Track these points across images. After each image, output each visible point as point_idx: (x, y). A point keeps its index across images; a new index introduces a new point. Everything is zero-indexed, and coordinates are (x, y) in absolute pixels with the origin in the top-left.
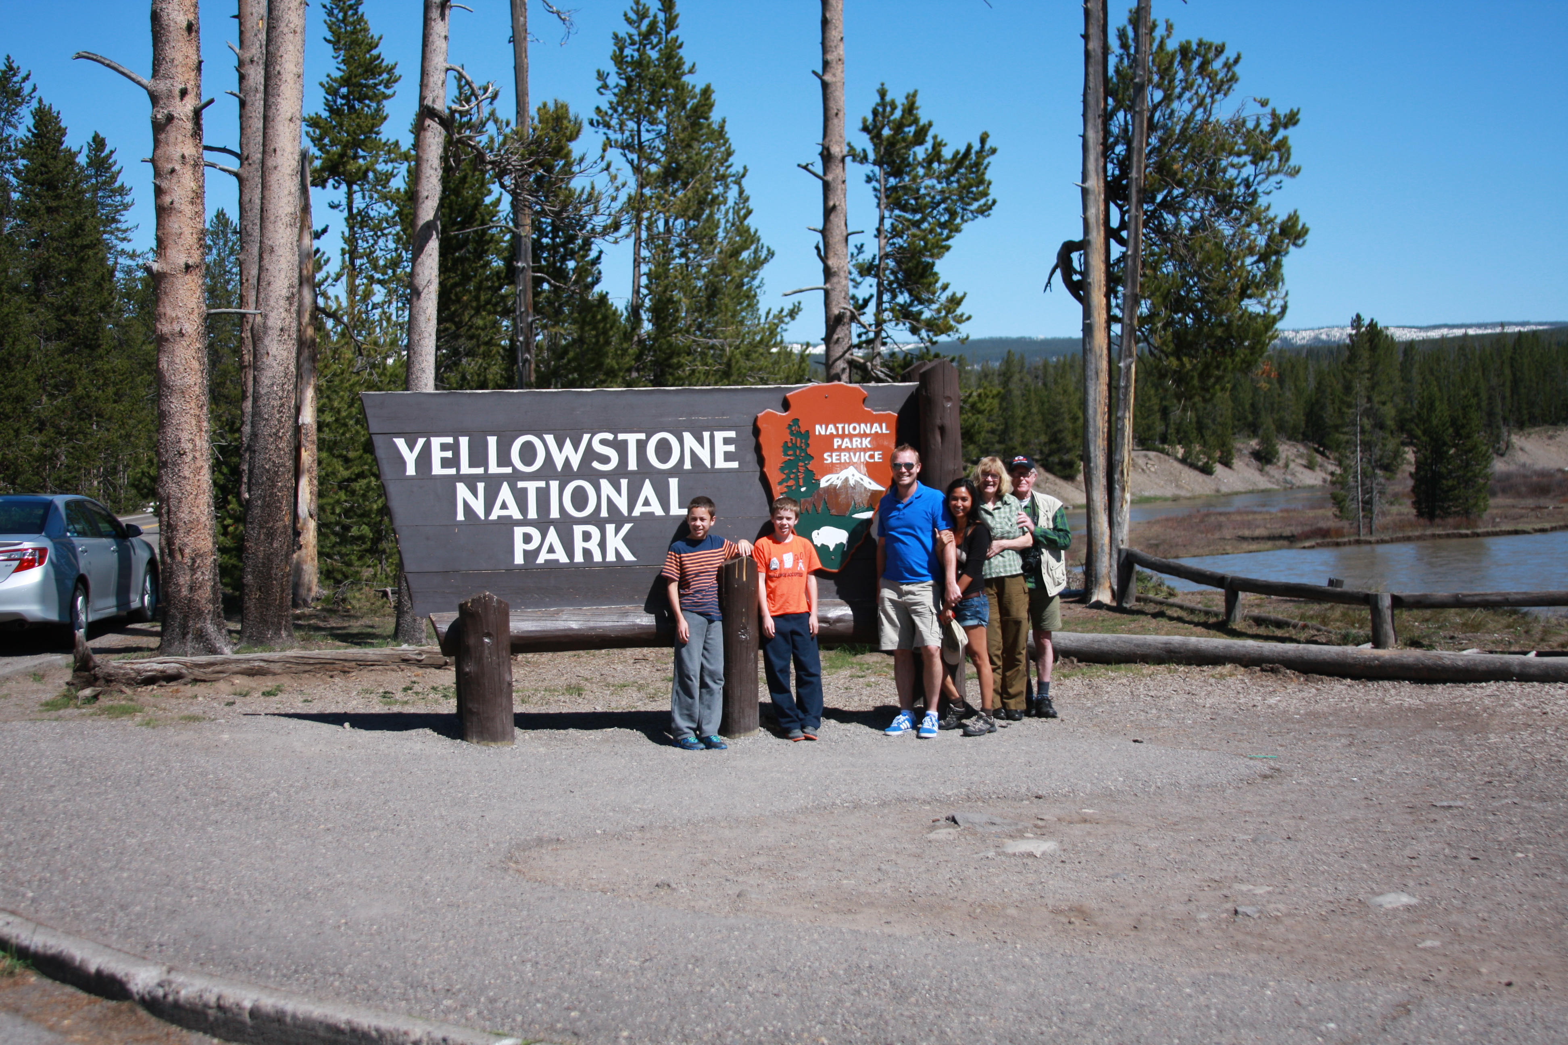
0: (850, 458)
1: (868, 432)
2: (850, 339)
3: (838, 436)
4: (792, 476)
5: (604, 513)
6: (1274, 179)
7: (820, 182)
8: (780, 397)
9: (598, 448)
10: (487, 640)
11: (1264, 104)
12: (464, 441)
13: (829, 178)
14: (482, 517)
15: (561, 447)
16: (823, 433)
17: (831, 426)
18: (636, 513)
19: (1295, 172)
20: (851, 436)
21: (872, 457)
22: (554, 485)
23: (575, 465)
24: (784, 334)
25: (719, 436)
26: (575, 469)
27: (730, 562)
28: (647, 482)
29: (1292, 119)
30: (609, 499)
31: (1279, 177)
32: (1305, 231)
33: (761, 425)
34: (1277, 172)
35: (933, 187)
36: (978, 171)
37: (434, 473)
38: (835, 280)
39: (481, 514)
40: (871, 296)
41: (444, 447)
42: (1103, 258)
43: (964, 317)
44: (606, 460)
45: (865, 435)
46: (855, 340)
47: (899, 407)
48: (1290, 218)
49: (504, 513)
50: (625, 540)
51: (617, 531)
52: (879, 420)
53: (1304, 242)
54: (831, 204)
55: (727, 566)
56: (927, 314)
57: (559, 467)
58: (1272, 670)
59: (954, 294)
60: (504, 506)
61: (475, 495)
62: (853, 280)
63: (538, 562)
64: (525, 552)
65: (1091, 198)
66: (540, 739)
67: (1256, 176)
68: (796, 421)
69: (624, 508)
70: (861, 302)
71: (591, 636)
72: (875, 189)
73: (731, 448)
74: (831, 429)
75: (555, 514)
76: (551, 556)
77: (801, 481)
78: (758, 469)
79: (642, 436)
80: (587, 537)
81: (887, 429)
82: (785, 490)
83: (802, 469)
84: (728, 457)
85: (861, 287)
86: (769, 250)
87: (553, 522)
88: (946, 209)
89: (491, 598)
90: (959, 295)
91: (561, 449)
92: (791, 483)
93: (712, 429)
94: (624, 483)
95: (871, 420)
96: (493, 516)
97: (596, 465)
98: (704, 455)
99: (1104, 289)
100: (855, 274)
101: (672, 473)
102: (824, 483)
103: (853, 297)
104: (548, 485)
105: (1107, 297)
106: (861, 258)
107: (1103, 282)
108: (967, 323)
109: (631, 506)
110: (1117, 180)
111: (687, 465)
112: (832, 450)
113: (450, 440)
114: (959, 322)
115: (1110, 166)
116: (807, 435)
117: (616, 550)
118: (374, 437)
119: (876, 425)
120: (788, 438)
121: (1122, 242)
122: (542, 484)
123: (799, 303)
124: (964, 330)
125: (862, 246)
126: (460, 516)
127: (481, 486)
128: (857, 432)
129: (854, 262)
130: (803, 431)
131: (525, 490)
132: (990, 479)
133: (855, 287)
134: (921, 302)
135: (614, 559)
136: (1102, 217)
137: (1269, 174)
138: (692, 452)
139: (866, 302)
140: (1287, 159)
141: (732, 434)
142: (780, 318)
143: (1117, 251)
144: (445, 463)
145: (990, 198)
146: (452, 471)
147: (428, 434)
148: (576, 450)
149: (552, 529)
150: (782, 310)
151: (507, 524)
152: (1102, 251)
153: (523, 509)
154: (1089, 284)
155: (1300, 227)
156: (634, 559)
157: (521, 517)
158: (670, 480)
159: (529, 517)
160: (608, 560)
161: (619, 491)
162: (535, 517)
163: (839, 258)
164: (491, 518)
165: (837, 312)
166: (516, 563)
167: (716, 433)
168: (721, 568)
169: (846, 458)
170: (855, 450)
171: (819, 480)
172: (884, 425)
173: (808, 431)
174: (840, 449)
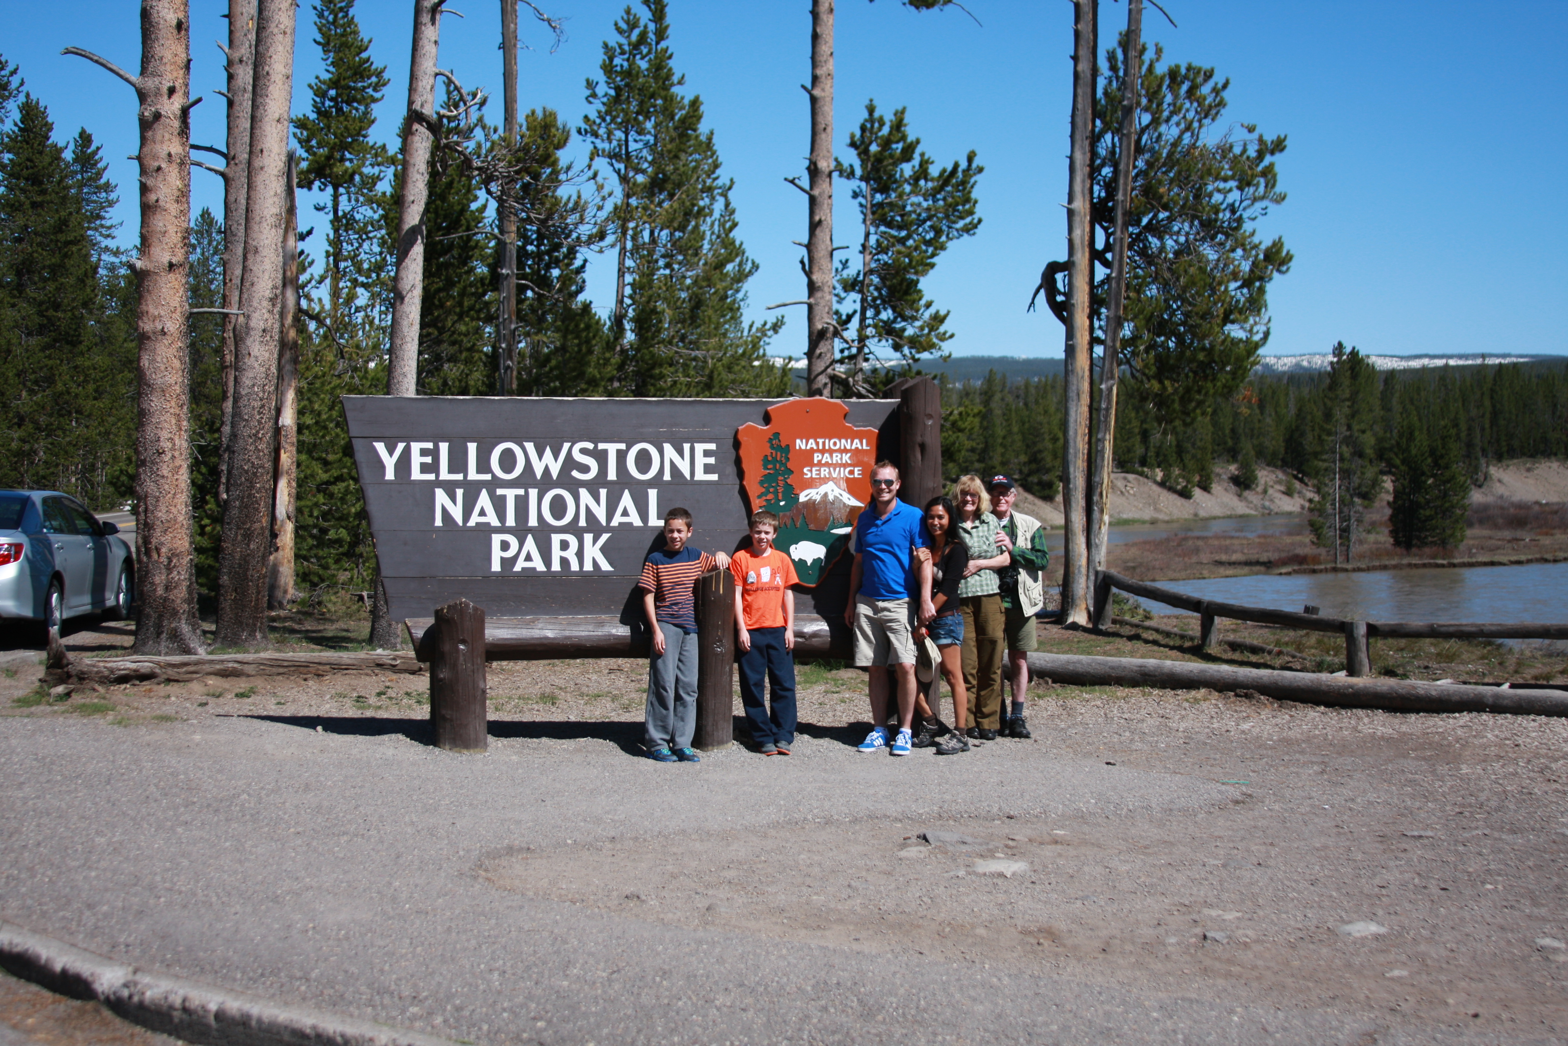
0: (830, 473)
1: (848, 447)
2: (833, 354)
3: (818, 451)
4: (771, 490)
5: (582, 523)
6: (1259, 205)
7: (806, 197)
8: (762, 411)
9: (578, 457)
10: (462, 647)
11: (1251, 130)
12: (444, 447)
13: (816, 192)
14: (460, 523)
16: (803, 447)
17: (811, 441)
18: (615, 523)
19: (1280, 199)
20: (831, 452)
21: (852, 472)
22: (533, 493)
23: (555, 473)
24: (767, 347)
25: (700, 448)
26: (555, 477)
27: (707, 575)
28: (626, 492)
29: (1279, 146)
30: (588, 508)
31: (1264, 204)
32: (1289, 258)
33: (742, 438)
34: (1263, 198)
35: (919, 205)
36: (964, 189)
37: (413, 478)
38: (819, 295)
40: (855, 312)
41: (424, 452)
42: (1087, 279)
43: (947, 335)
44: (585, 469)
45: (846, 451)
46: (838, 356)
47: (880, 423)
48: (1274, 244)
49: (482, 519)
50: (603, 550)
51: (595, 541)
52: (860, 436)
53: (1288, 269)
54: (817, 218)
55: (704, 579)
56: (910, 331)
58: (1246, 696)
59: (937, 312)
60: (482, 513)
61: (454, 501)
62: (837, 295)
63: (515, 570)
64: (502, 559)
65: (1077, 219)
66: (513, 747)
67: (1241, 202)
68: (777, 435)
69: (602, 519)
70: (844, 317)
71: (566, 646)
72: (861, 205)
73: (712, 460)
74: (812, 444)
75: (533, 522)
76: (528, 565)
77: (780, 495)
78: (738, 482)
79: (623, 446)
80: (564, 545)
81: (867, 445)
82: (764, 503)
83: (781, 483)
84: (708, 469)
85: (845, 302)
86: (753, 263)
87: (531, 530)
88: (931, 227)
89: (467, 605)
90: (942, 313)
91: (540, 457)
92: (770, 497)
93: (692, 441)
94: (603, 492)
95: (852, 435)
96: (472, 523)
97: (575, 474)
98: (684, 467)
99: (1087, 311)
100: (839, 290)
101: (651, 483)
102: (803, 498)
103: (837, 313)
104: (527, 493)
105: (1091, 318)
106: (845, 273)
107: (1087, 304)
108: (950, 341)
109: (610, 516)
110: (1103, 202)
111: (667, 477)
112: (811, 464)
113: (430, 445)
114: (942, 340)
115: (1096, 188)
116: (787, 449)
117: (594, 559)
118: (354, 440)
119: (856, 441)
120: (768, 451)
121: (1106, 264)
122: (521, 492)
123: (783, 317)
124: (947, 348)
125: (847, 261)
126: (438, 522)
127: (460, 492)
128: (837, 447)
129: (838, 277)
130: (783, 445)
131: (504, 498)
132: (969, 498)
133: (838, 302)
134: (904, 319)
135: (591, 569)
136: (1087, 238)
137: (1255, 200)
138: (672, 463)
139: (849, 317)
140: (1273, 186)
141: (712, 446)
142: (763, 331)
143: (1101, 271)
144: (424, 468)
145: (976, 217)
146: (431, 477)
147: (409, 439)
148: (556, 458)
149: (530, 537)
150: (765, 324)
151: (486, 530)
152: (1087, 272)
153: (502, 515)
154: (1073, 305)
155: (1284, 253)
156: (611, 569)
157: (499, 524)
158: (650, 491)
159: (508, 524)
160: (585, 569)
161: (597, 500)
162: (514, 524)
163: (823, 273)
164: (469, 524)
165: (820, 327)
166: (493, 570)
167: (696, 445)
168: (697, 581)
169: (826, 473)
170: (835, 465)
171: (798, 495)
172: (864, 441)
173: (788, 446)
174: (820, 464)
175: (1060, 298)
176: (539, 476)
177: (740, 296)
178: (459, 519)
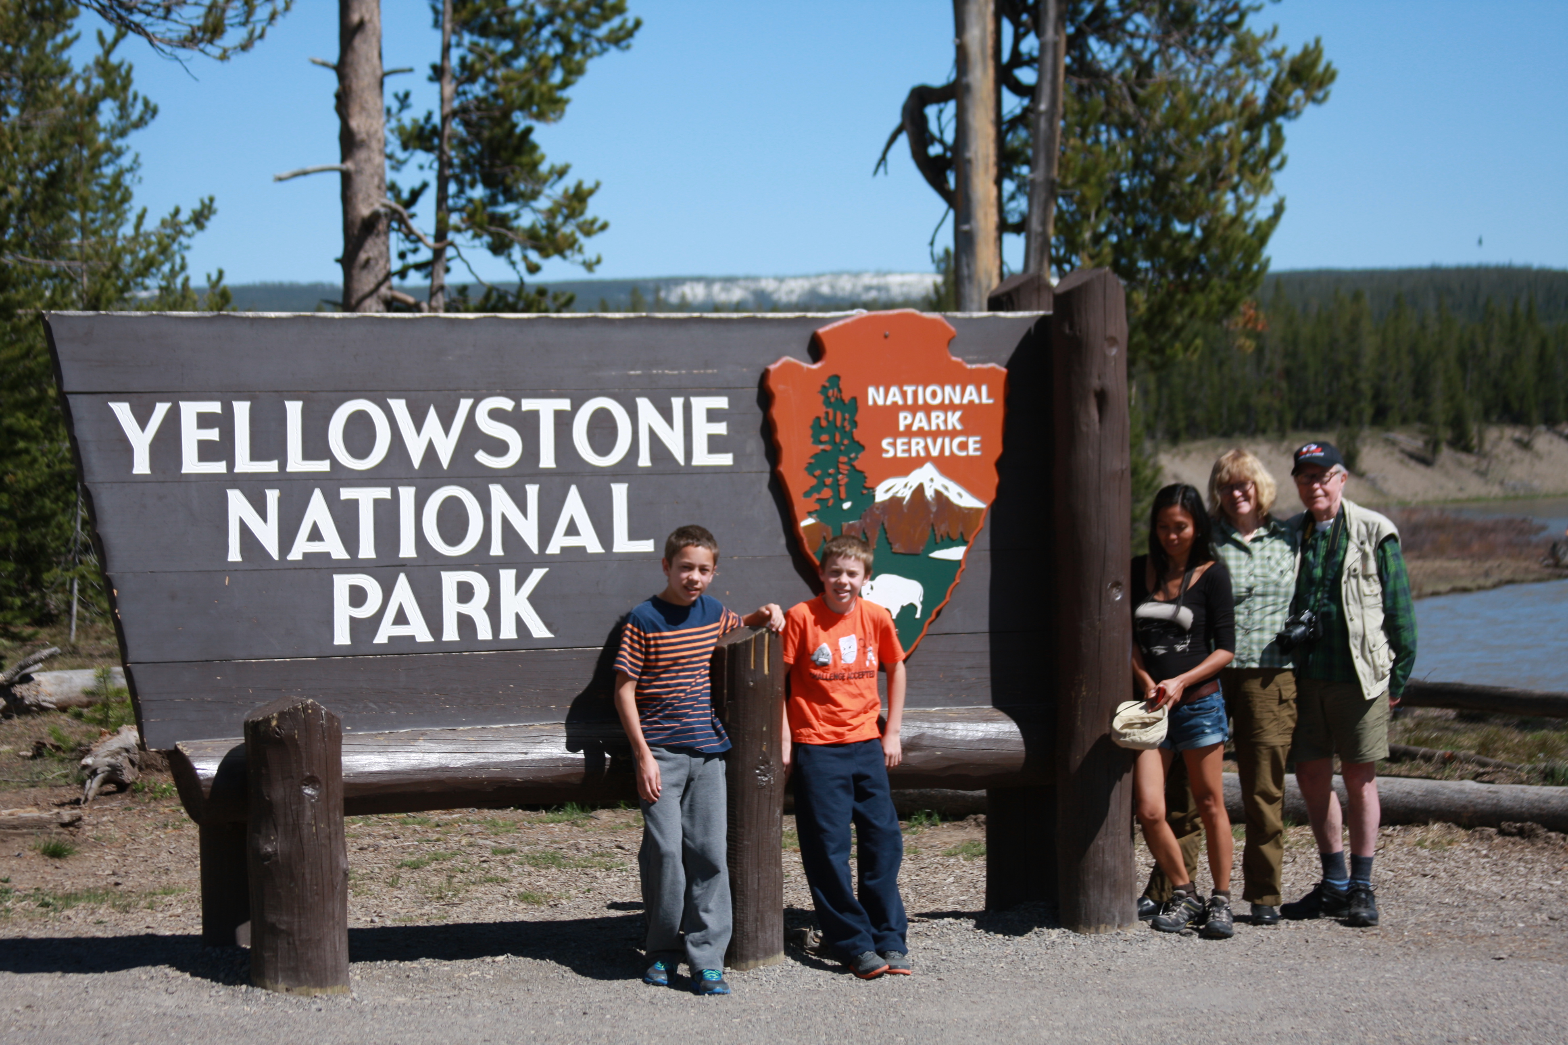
0: (926, 448)
1: (957, 401)
2: (388, 260)
3: (905, 407)
4: (829, 481)
5: (496, 549)
8: (805, 335)
9: (487, 426)
10: (308, 791)
12: (242, 410)
14: (275, 555)
15: (419, 424)
16: (880, 402)
17: (894, 390)
18: (553, 549)
20: (928, 409)
21: (963, 446)
22: (407, 495)
23: (445, 454)
24: (187, 254)
25: (701, 405)
26: (445, 464)
28: (574, 492)
30: (506, 523)
32: (1330, 76)
33: (775, 385)
37: (184, 470)
38: (361, 155)
39: (272, 548)
40: (425, 186)
41: (204, 420)
42: (992, 115)
43: (597, 226)
44: (499, 448)
45: (952, 407)
47: (1007, 354)
48: (1306, 52)
49: (316, 547)
50: (534, 599)
51: (520, 582)
52: (976, 379)
53: (1326, 96)
54: (355, 18)
55: (733, 648)
56: (526, 220)
57: (417, 459)
58: (1521, 833)
59: (579, 186)
60: (315, 535)
61: (263, 514)
62: (390, 157)
63: (376, 641)
64: (352, 620)
65: (972, 12)
66: (381, 979)
68: (835, 379)
69: (532, 541)
70: (405, 195)
71: (479, 782)
73: (721, 428)
74: (894, 396)
75: (407, 549)
76: (401, 631)
77: (843, 490)
78: (767, 467)
79: (565, 404)
80: (465, 593)
81: (989, 396)
82: (817, 507)
83: (844, 468)
84: (715, 444)
86: (146, 103)
87: (404, 565)
88: (555, 34)
89: (316, 710)
90: (587, 185)
91: (419, 426)
92: (826, 493)
93: (688, 392)
94: (532, 491)
95: (962, 379)
96: (295, 554)
97: (481, 457)
98: (674, 442)
99: (993, 171)
100: (394, 146)
101: (617, 473)
102: (881, 495)
103: (393, 187)
104: (395, 495)
105: (998, 183)
106: (407, 118)
107: (992, 159)
108: (600, 235)
109: (545, 536)
111: (644, 460)
112: (895, 434)
113: (215, 407)
114: (588, 234)
116: (854, 405)
117: (518, 616)
118: (71, 399)
119: (970, 388)
120: (821, 410)
121: (1019, 89)
122: (385, 493)
125: (407, 95)
126: (234, 555)
127: (272, 496)
128: (938, 401)
129: (393, 123)
130: (846, 397)
131: (354, 504)
133: (393, 168)
134: (511, 197)
135: (514, 636)
136: (990, 42)
138: (653, 435)
139: (415, 195)
141: (721, 402)
142: (173, 225)
144: (206, 451)
145: (630, 17)
146: (220, 467)
147: (175, 396)
148: (447, 429)
149: (402, 579)
150: (177, 212)
151: (321, 568)
152: (991, 103)
153: (350, 539)
154: (969, 161)
155: (1321, 68)
156: (549, 635)
157: (345, 556)
158: (614, 487)
159: (361, 556)
160: (502, 636)
161: (522, 506)
162: (372, 555)
163: (369, 116)
164: (290, 557)
165: (365, 211)
166: (337, 642)
167: (694, 400)
169: (920, 447)
170: (936, 434)
171: (872, 489)
172: (984, 389)
173: (854, 399)
174: (909, 432)
175: (935, 150)
176: (416, 463)
177: (125, 161)
178: (272, 547)
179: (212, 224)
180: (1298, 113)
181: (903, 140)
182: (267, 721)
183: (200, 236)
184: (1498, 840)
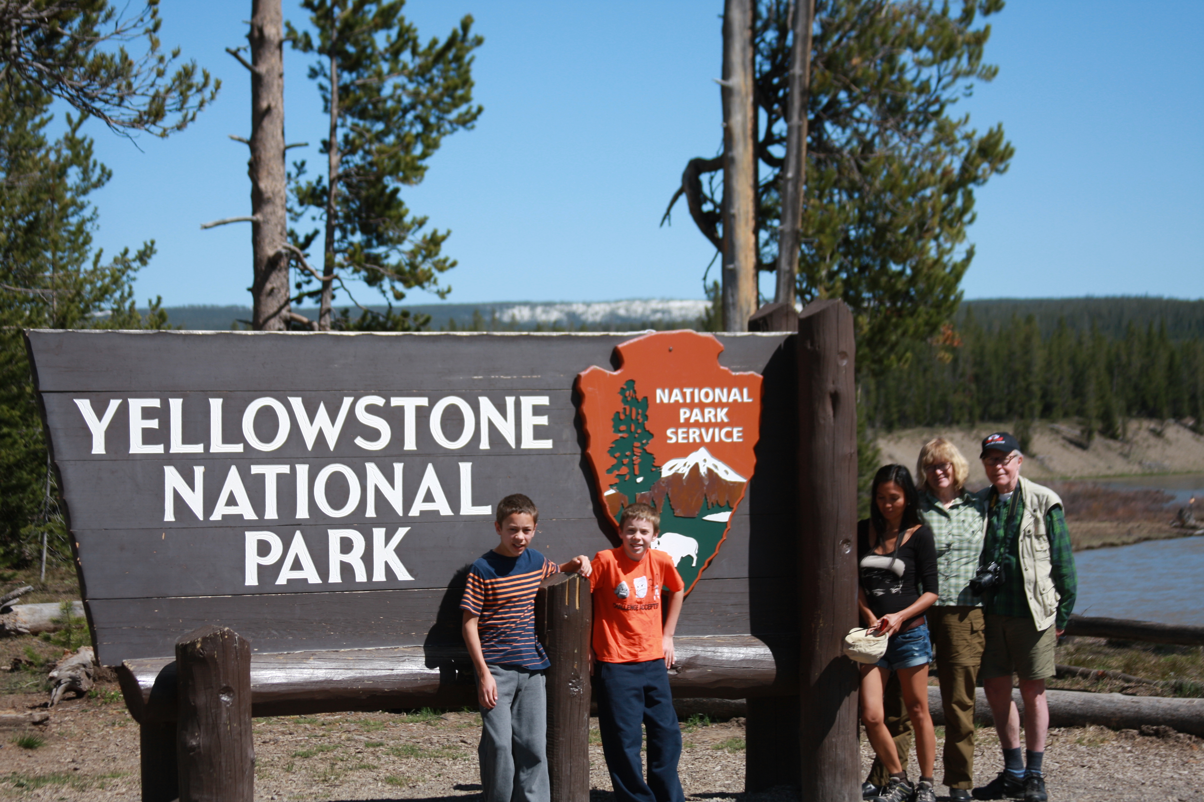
0: (701, 436)
1: (724, 400)
2: (288, 289)
3: (685, 405)
4: (626, 461)
5: (371, 512)
6: (962, 83)
7: (248, 74)
8: (608, 349)
9: (364, 418)
10: (224, 698)
12: (176, 405)
13: (262, 69)
14: (200, 516)
15: (312, 416)
16: (666, 401)
17: (676, 391)
18: (414, 512)
19: (991, 74)
20: (702, 406)
21: (729, 435)
22: (302, 470)
23: (332, 439)
25: (528, 402)
26: (332, 447)
27: (556, 584)
28: (430, 468)
30: (378, 492)
31: (972, 80)
32: (1009, 153)
33: (584, 387)
34: (966, 73)
35: (403, 87)
36: (460, 67)
37: (131, 451)
38: (268, 209)
39: (198, 511)
40: (316, 232)
41: (147, 413)
42: (751, 181)
43: (448, 263)
44: (373, 435)
45: (720, 405)
46: (294, 293)
47: (762, 365)
48: (991, 135)
49: (232, 510)
50: (399, 551)
51: (388, 538)
52: (739, 383)
53: (1006, 168)
54: (264, 105)
55: (552, 589)
56: (394, 259)
57: (310, 442)
58: (1157, 734)
59: (434, 234)
60: (232, 501)
61: (191, 485)
62: (290, 210)
63: (278, 583)
64: (259, 566)
65: (736, 102)
67: (939, 80)
68: (631, 383)
69: (398, 506)
70: (301, 239)
71: (357, 691)
72: (322, 87)
73: (543, 420)
74: (677, 396)
75: (302, 512)
76: (297, 575)
77: (637, 468)
78: (579, 450)
79: (424, 401)
80: (346, 546)
81: (749, 396)
82: (617, 481)
83: (638, 451)
84: (539, 432)
85: (302, 220)
86: (103, 169)
87: (299, 524)
88: (417, 117)
89: (232, 636)
90: (441, 233)
91: (312, 418)
92: (624, 470)
93: (518, 392)
94: (398, 468)
95: (728, 383)
96: (216, 516)
97: (360, 442)
98: (507, 430)
99: (752, 224)
100: (293, 202)
101: (464, 454)
102: (666, 472)
103: (292, 234)
104: (293, 470)
105: (756, 233)
106: (303, 181)
107: (751, 214)
108: (450, 271)
109: (408, 501)
110: (767, 77)
111: (484, 444)
112: (677, 425)
113: (155, 403)
114: (441, 270)
115: (759, 58)
116: (646, 402)
117: (386, 563)
118: (45, 396)
119: (735, 391)
120: (620, 407)
121: (771, 161)
122: (285, 469)
123: (153, 243)
125: (303, 164)
126: (169, 516)
127: (199, 471)
128: (710, 400)
129: (293, 185)
130: (640, 397)
131: (262, 477)
133: (292, 219)
134: (382, 242)
135: (384, 579)
136: (749, 126)
137: (956, 75)
138: (491, 425)
139: (309, 240)
140: (979, 56)
141: (544, 400)
142: (123, 262)
144: (148, 437)
145: (474, 105)
146: (159, 449)
147: (125, 394)
148: (333, 419)
149: (298, 535)
150: (126, 252)
151: (236, 526)
152: (750, 172)
153: (258, 504)
154: (733, 216)
155: (1002, 146)
156: (410, 578)
157: (255, 517)
158: (461, 465)
159: (267, 517)
160: (375, 579)
161: (390, 479)
162: (275, 517)
163: (274, 179)
164: (212, 518)
165: (270, 252)
166: (247, 584)
167: (523, 399)
168: (540, 593)
169: (696, 436)
170: (708, 426)
171: (660, 467)
172: (745, 391)
173: (646, 398)
174: (687, 424)
175: (707, 207)
176: (310, 446)
177: (87, 213)
179: (153, 261)
180: (985, 181)
181: (683, 200)
182: (193, 644)
183: (143, 270)
184: (1139, 739)
